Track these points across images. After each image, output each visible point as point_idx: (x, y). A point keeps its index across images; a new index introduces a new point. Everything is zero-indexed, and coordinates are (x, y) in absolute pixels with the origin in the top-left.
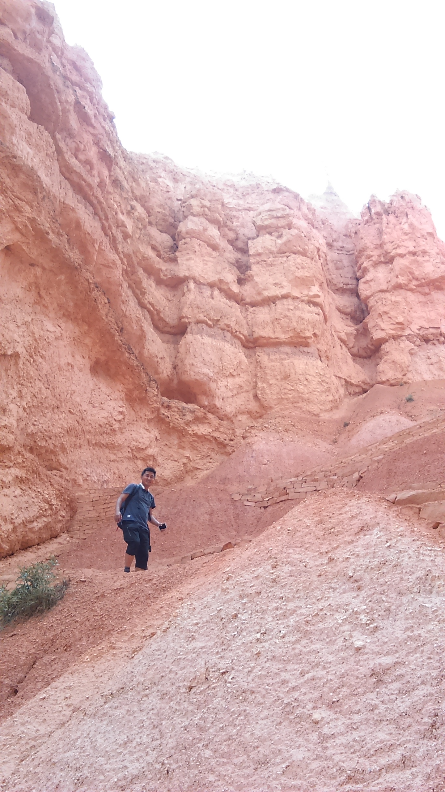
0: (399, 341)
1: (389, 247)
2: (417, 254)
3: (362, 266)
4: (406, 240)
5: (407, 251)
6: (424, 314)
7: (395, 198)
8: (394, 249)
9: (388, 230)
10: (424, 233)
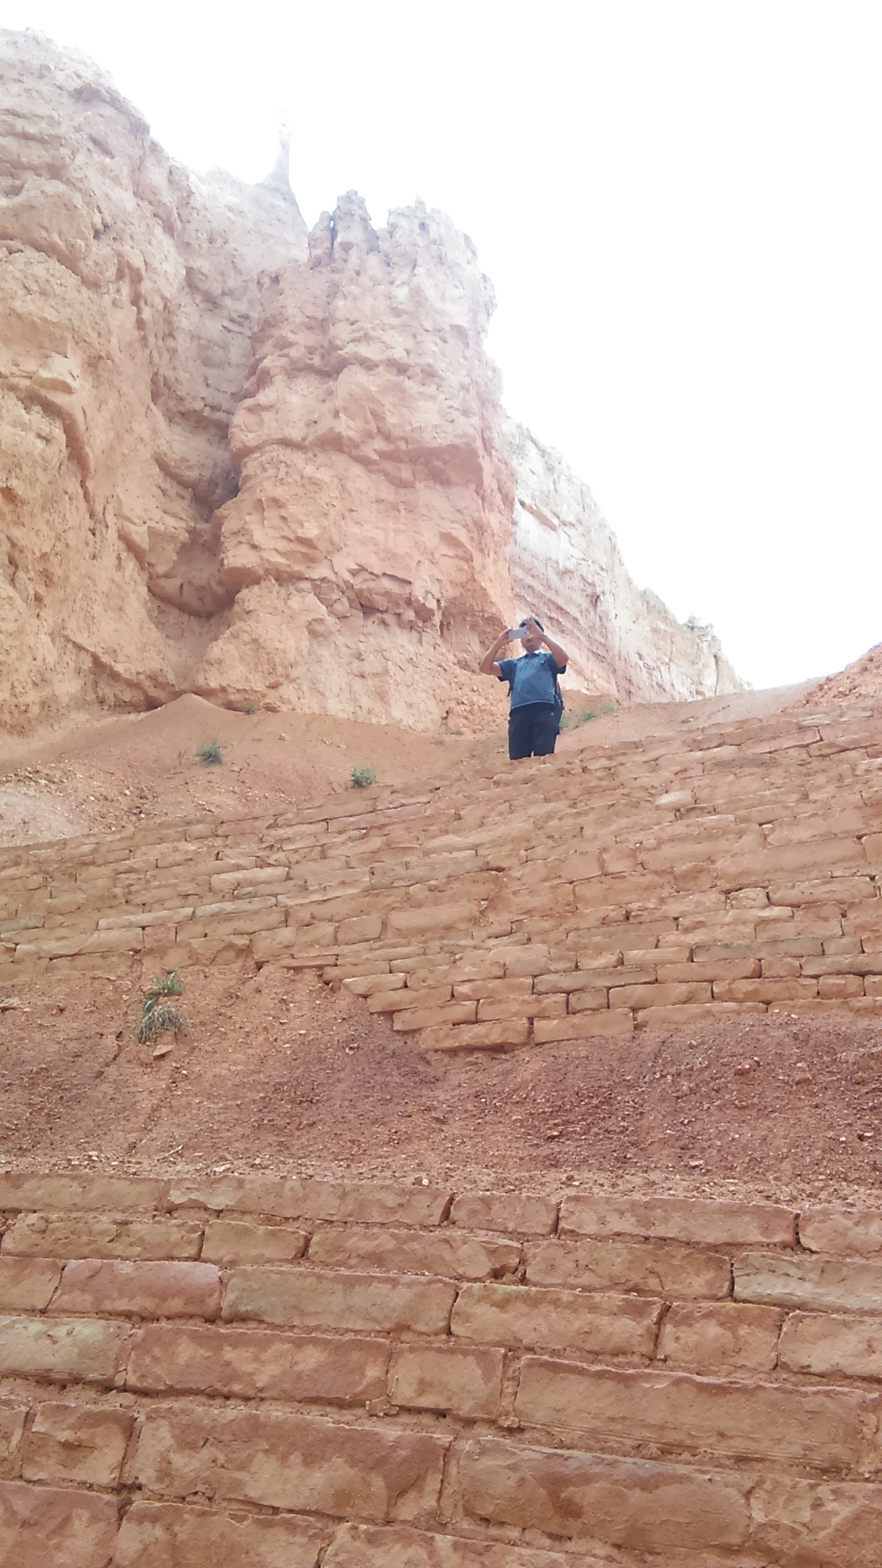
0: (292, 589)
1: (341, 332)
2: (409, 373)
3: (261, 366)
4: (392, 328)
5: (383, 357)
6: (380, 537)
7: (403, 222)
8: (353, 341)
9: (353, 288)
10: (445, 323)
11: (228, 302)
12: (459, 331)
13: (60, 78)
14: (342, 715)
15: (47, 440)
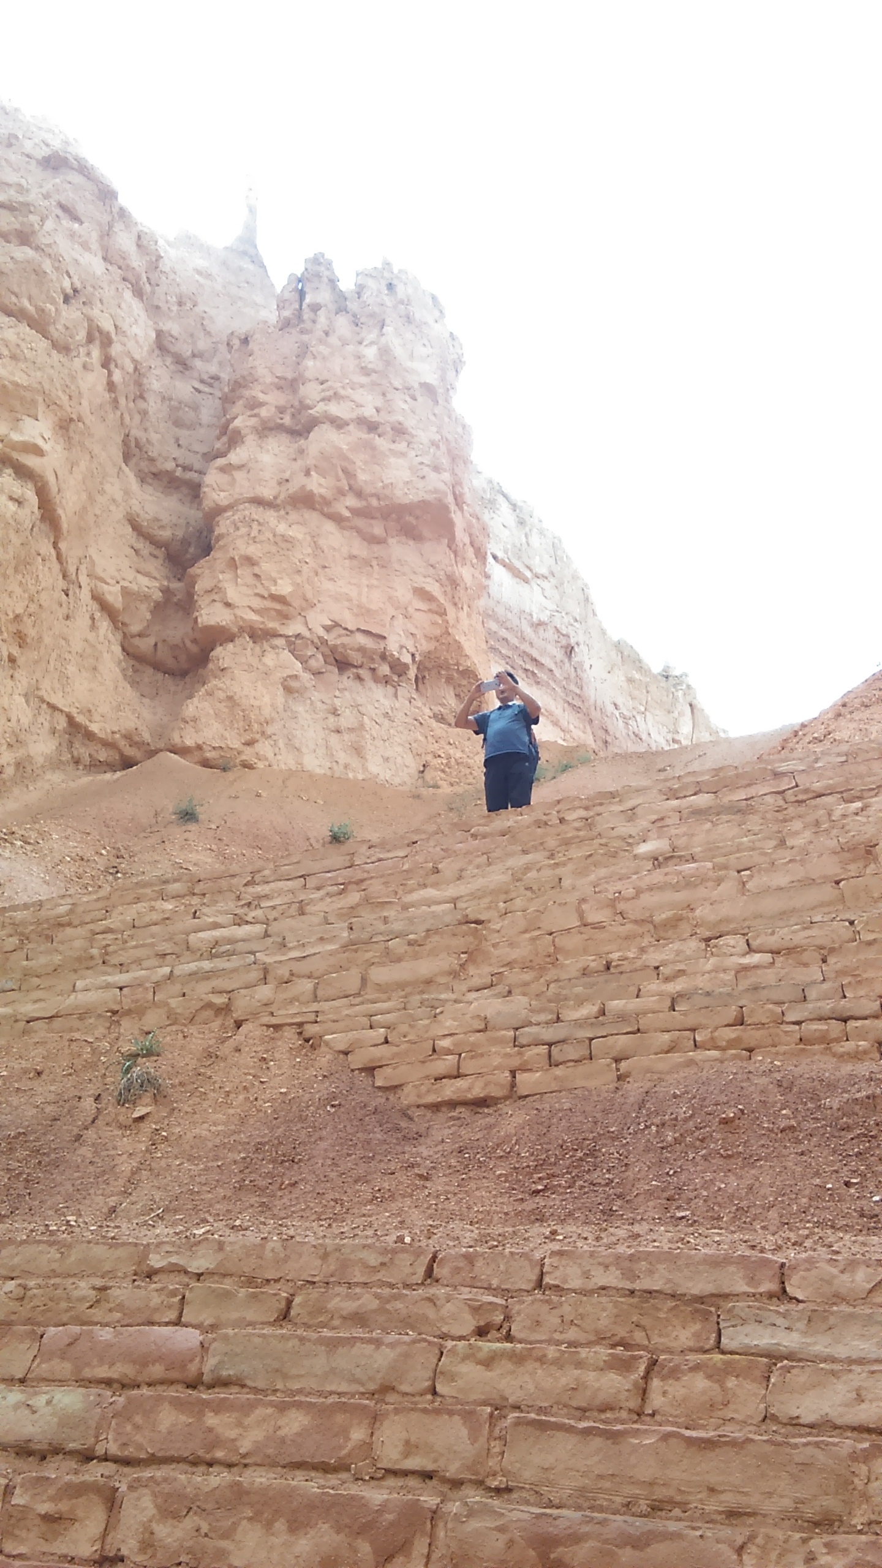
0: (266, 646)
1: (311, 392)
2: (380, 430)
3: (231, 427)
4: (362, 386)
5: (354, 415)
6: (353, 593)
7: (370, 283)
8: (323, 400)
9: (322, 348)
10: (414, 381)
11: (198, 363)
12: (427, 388)
13: (28, 146)
14: (318, 771)
15: (19, 502)
